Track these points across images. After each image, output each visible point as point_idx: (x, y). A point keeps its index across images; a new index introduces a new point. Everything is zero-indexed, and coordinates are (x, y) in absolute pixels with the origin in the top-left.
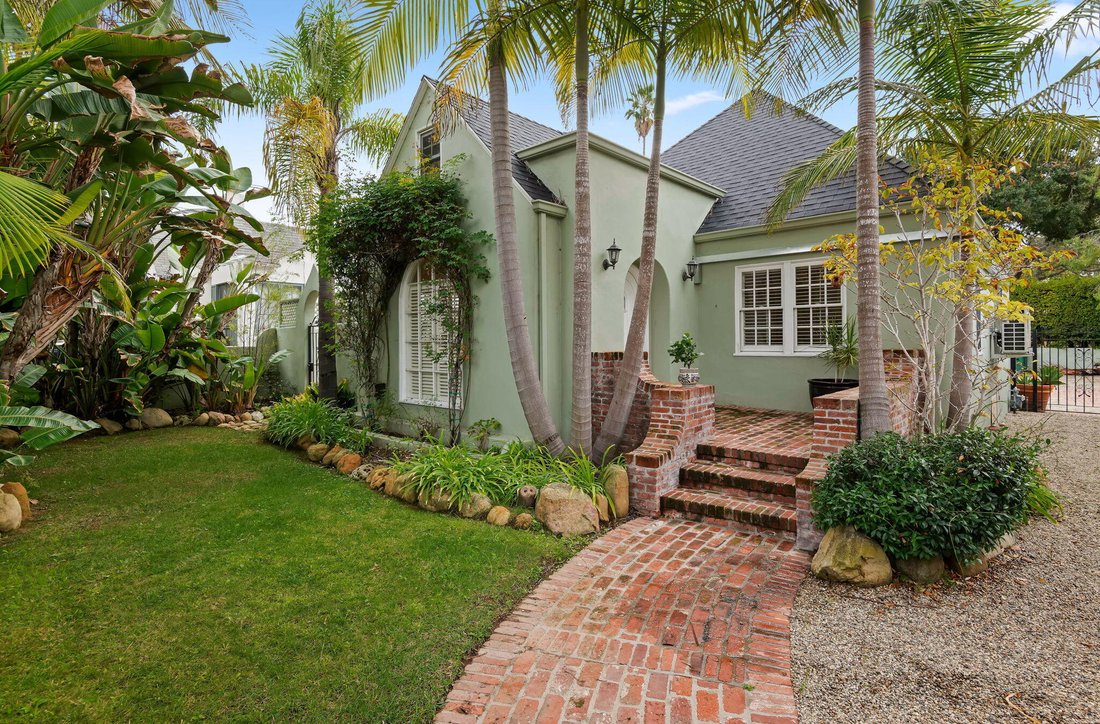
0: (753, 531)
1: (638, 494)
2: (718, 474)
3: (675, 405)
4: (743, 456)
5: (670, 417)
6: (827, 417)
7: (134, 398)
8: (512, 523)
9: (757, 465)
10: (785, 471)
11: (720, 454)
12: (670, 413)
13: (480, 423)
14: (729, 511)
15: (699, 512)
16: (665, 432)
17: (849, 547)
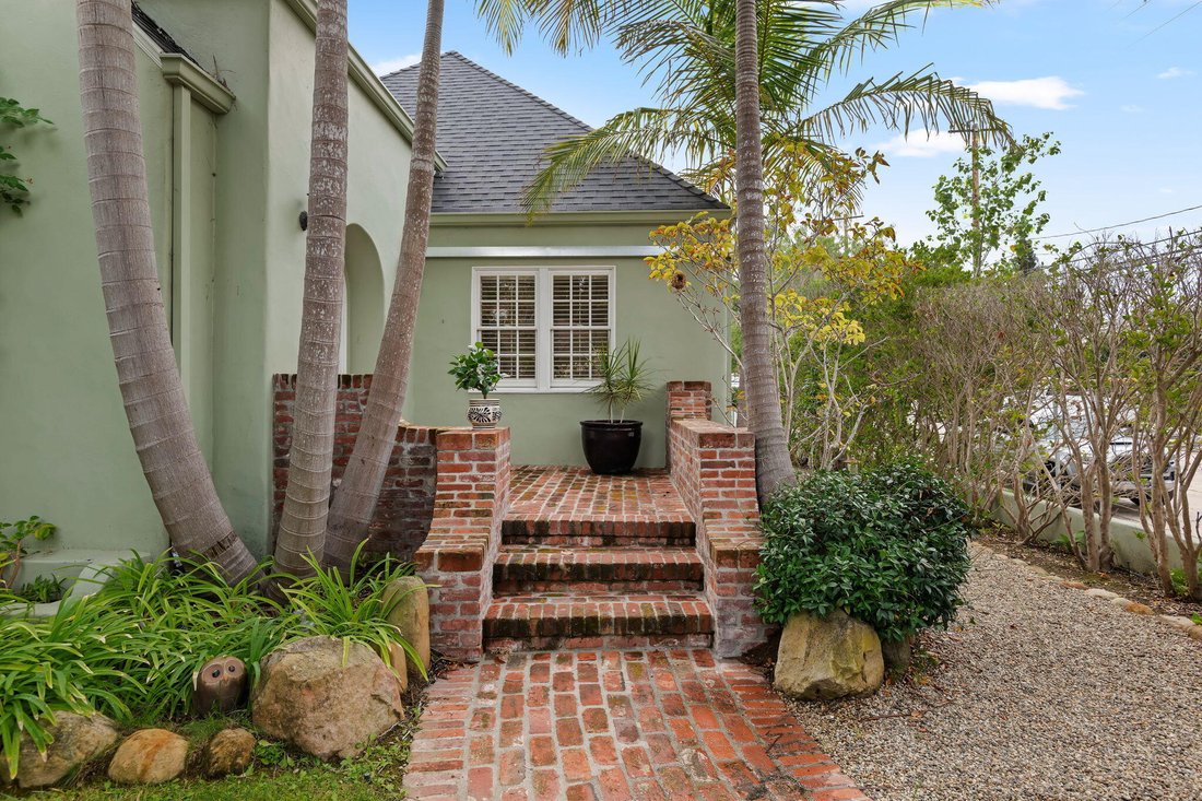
0: (644, 645)
1: (442, 624)
2: (561, 563)
3: (482, 457)
4: (578, 529)
5: (475, 479)
6: (718, 459)
8: (199, 767)
9: (599, 541)
10: (641, 544)
11: (542, 530)
12: (475, 472)
14: (606, 621)
15: (553, 634)
16: (468, 505)
17: (850, 642)
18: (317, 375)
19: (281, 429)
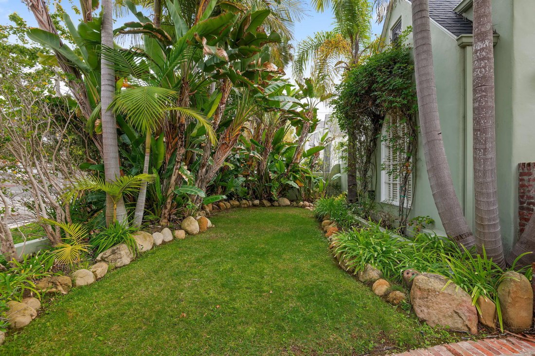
7: (274, 193)
8: (385, 296)
13: (417, 219)
18: (479, 163)
19: (522, 191)
